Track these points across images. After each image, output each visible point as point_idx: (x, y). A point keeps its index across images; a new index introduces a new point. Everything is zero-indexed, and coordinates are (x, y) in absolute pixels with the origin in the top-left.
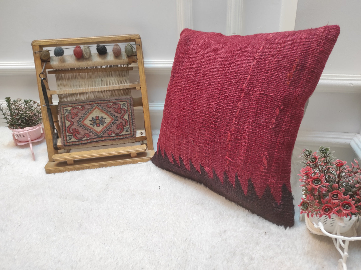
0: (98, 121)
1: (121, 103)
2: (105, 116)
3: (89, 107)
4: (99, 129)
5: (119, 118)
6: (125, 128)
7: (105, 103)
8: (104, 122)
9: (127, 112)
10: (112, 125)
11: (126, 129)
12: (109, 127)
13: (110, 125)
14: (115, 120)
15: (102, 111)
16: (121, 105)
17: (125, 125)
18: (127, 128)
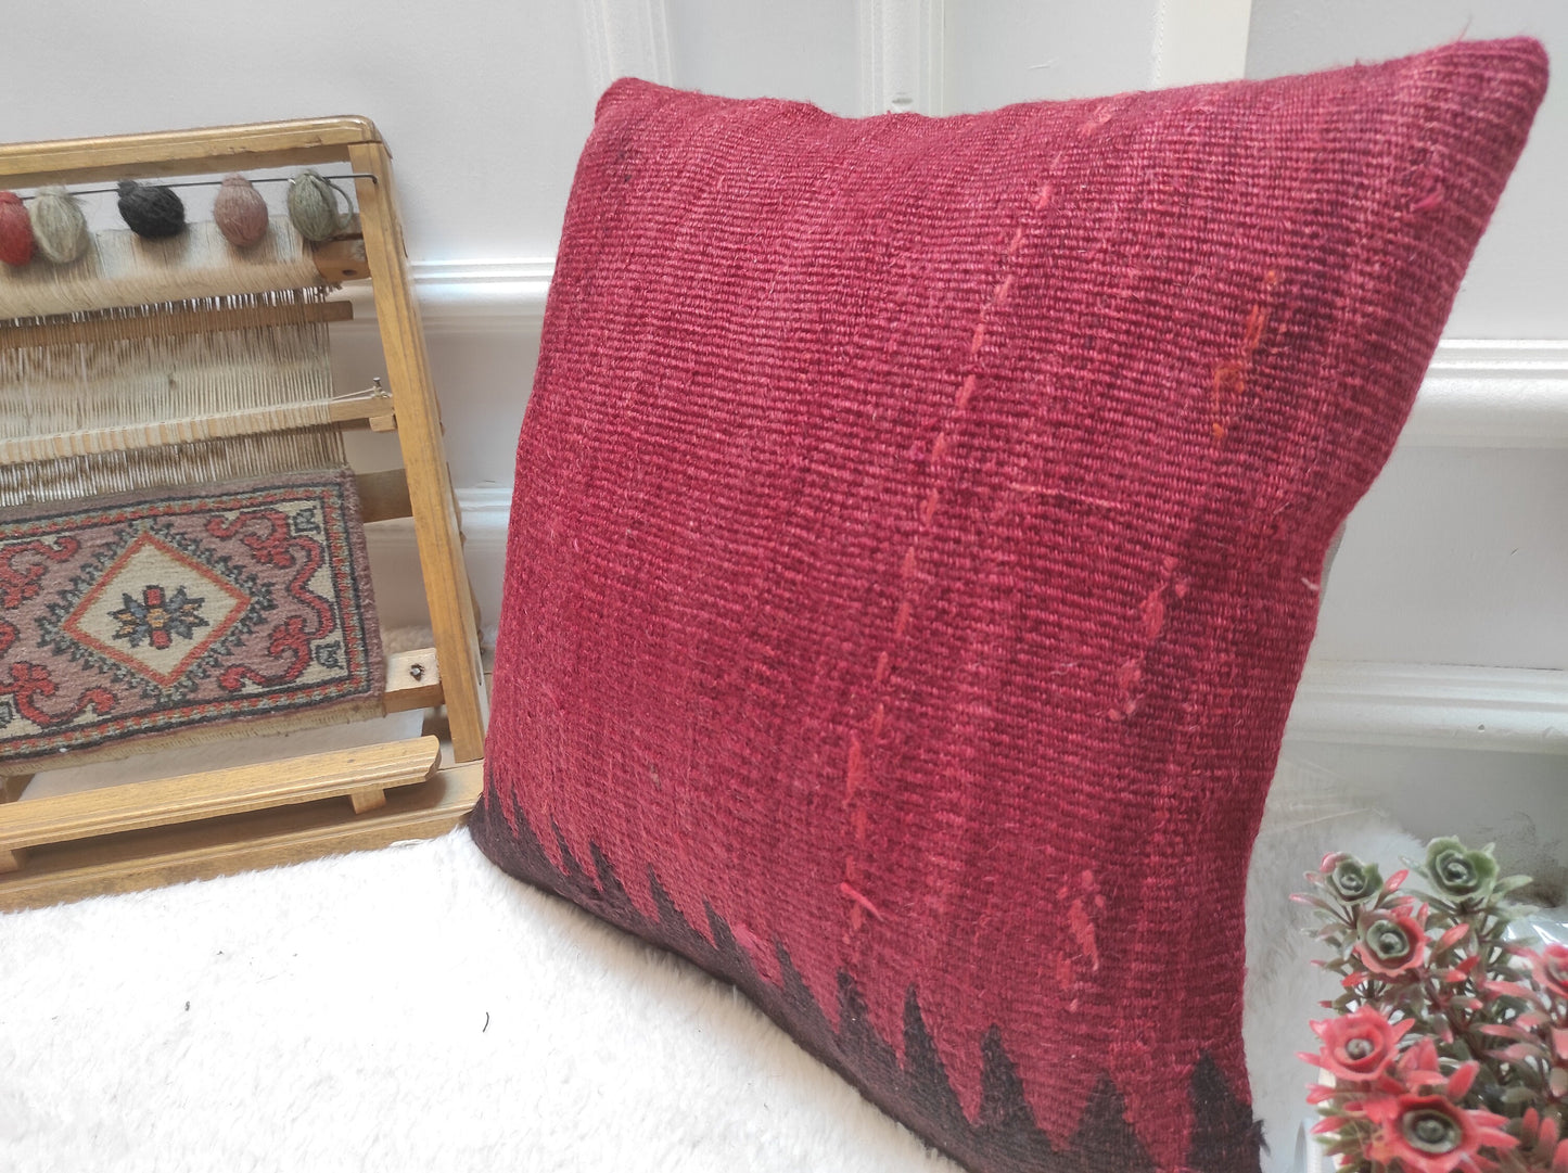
0: (157, 618)
1: (290, 509)
2: (197, 586)
3: (105, 535)
4: (164, 660)
5: (279, 593)
6: (318, 647)
7: (193, 512)
8: (196, 617)
9: (327, 558)
10: (241, 632)
11: (324, 655)
12: (223, 643)
13: (233, 634)
14: (257, 602)
15: (181, 560)
16: (288, 517)
17: (318, 630)
18: (328, 646)
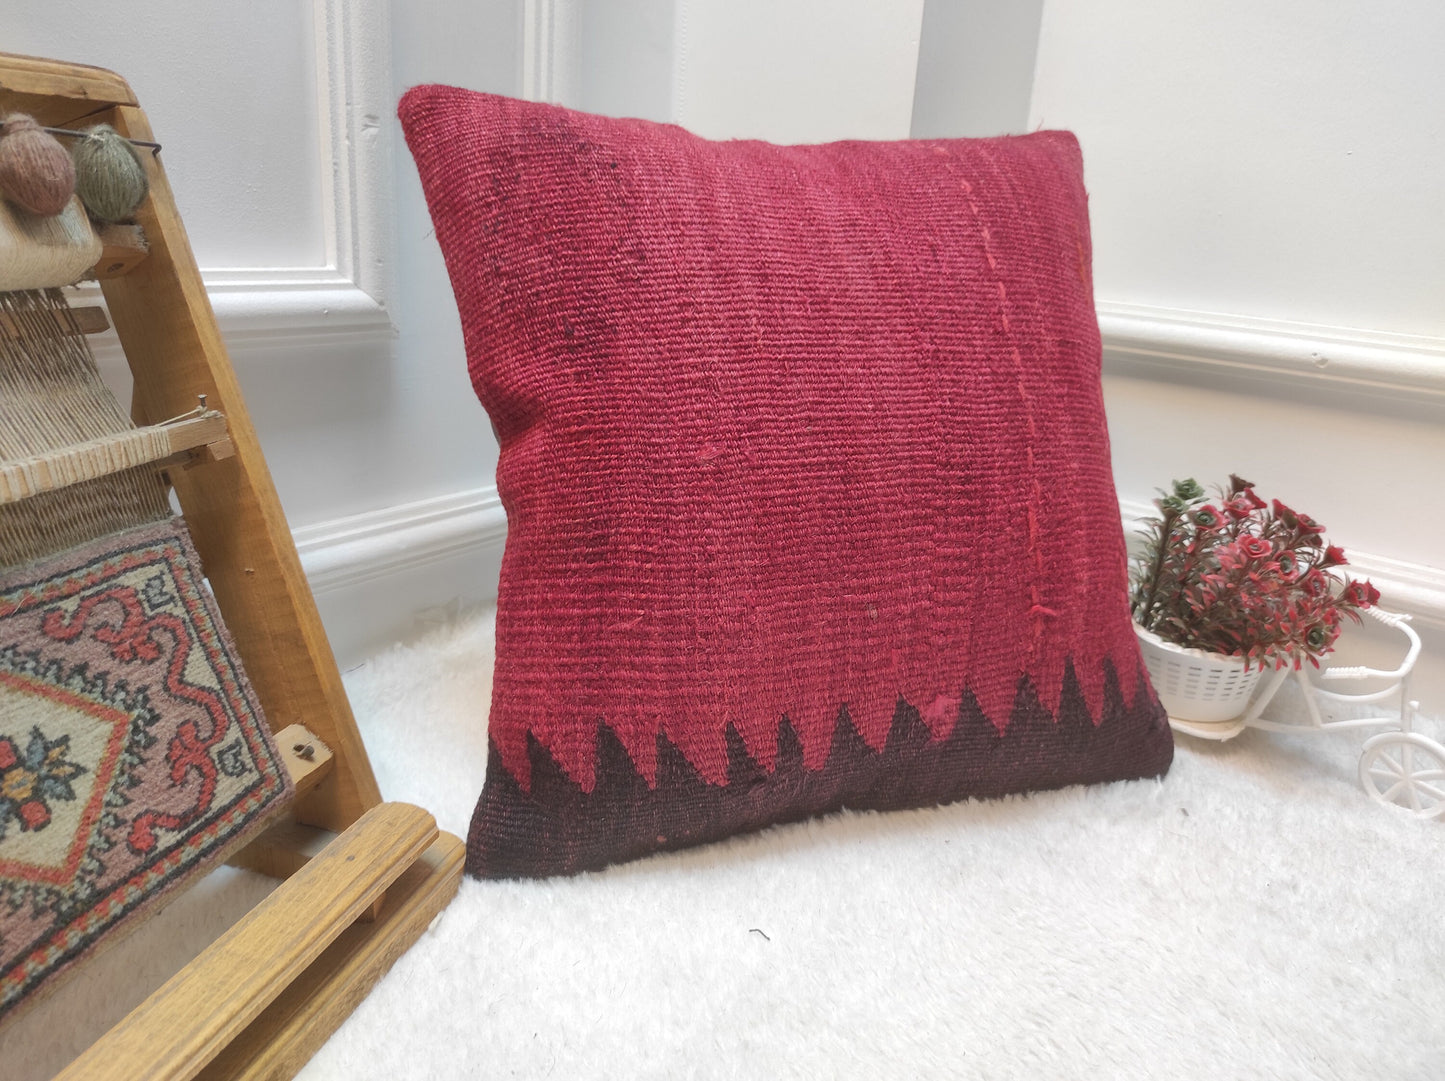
0: (18, 785)
1: (135, 580)
2: (56, 719)
4: (50, 845)
5: (159, 703)
6: (221, 753)
7: (21, 611)
8: (71, 764)
9: (194, 635)
10: (132, 766)
11: (229, 760)
12: (114, 789)
13: (122, 773)
14: (139, 717)
15: (25, 686)
16: (137, 592)
17: (214, 732)
18: (231, 747)
